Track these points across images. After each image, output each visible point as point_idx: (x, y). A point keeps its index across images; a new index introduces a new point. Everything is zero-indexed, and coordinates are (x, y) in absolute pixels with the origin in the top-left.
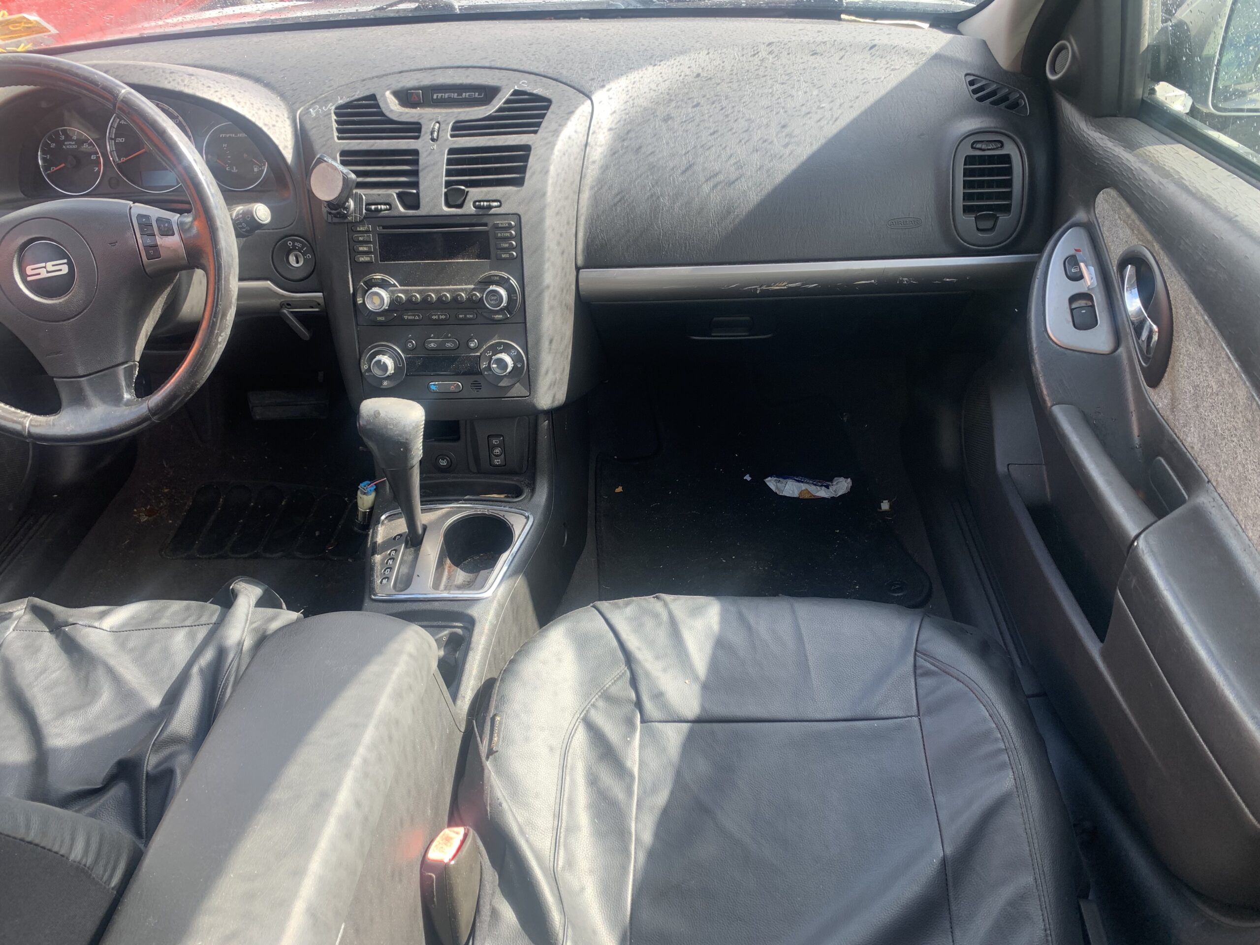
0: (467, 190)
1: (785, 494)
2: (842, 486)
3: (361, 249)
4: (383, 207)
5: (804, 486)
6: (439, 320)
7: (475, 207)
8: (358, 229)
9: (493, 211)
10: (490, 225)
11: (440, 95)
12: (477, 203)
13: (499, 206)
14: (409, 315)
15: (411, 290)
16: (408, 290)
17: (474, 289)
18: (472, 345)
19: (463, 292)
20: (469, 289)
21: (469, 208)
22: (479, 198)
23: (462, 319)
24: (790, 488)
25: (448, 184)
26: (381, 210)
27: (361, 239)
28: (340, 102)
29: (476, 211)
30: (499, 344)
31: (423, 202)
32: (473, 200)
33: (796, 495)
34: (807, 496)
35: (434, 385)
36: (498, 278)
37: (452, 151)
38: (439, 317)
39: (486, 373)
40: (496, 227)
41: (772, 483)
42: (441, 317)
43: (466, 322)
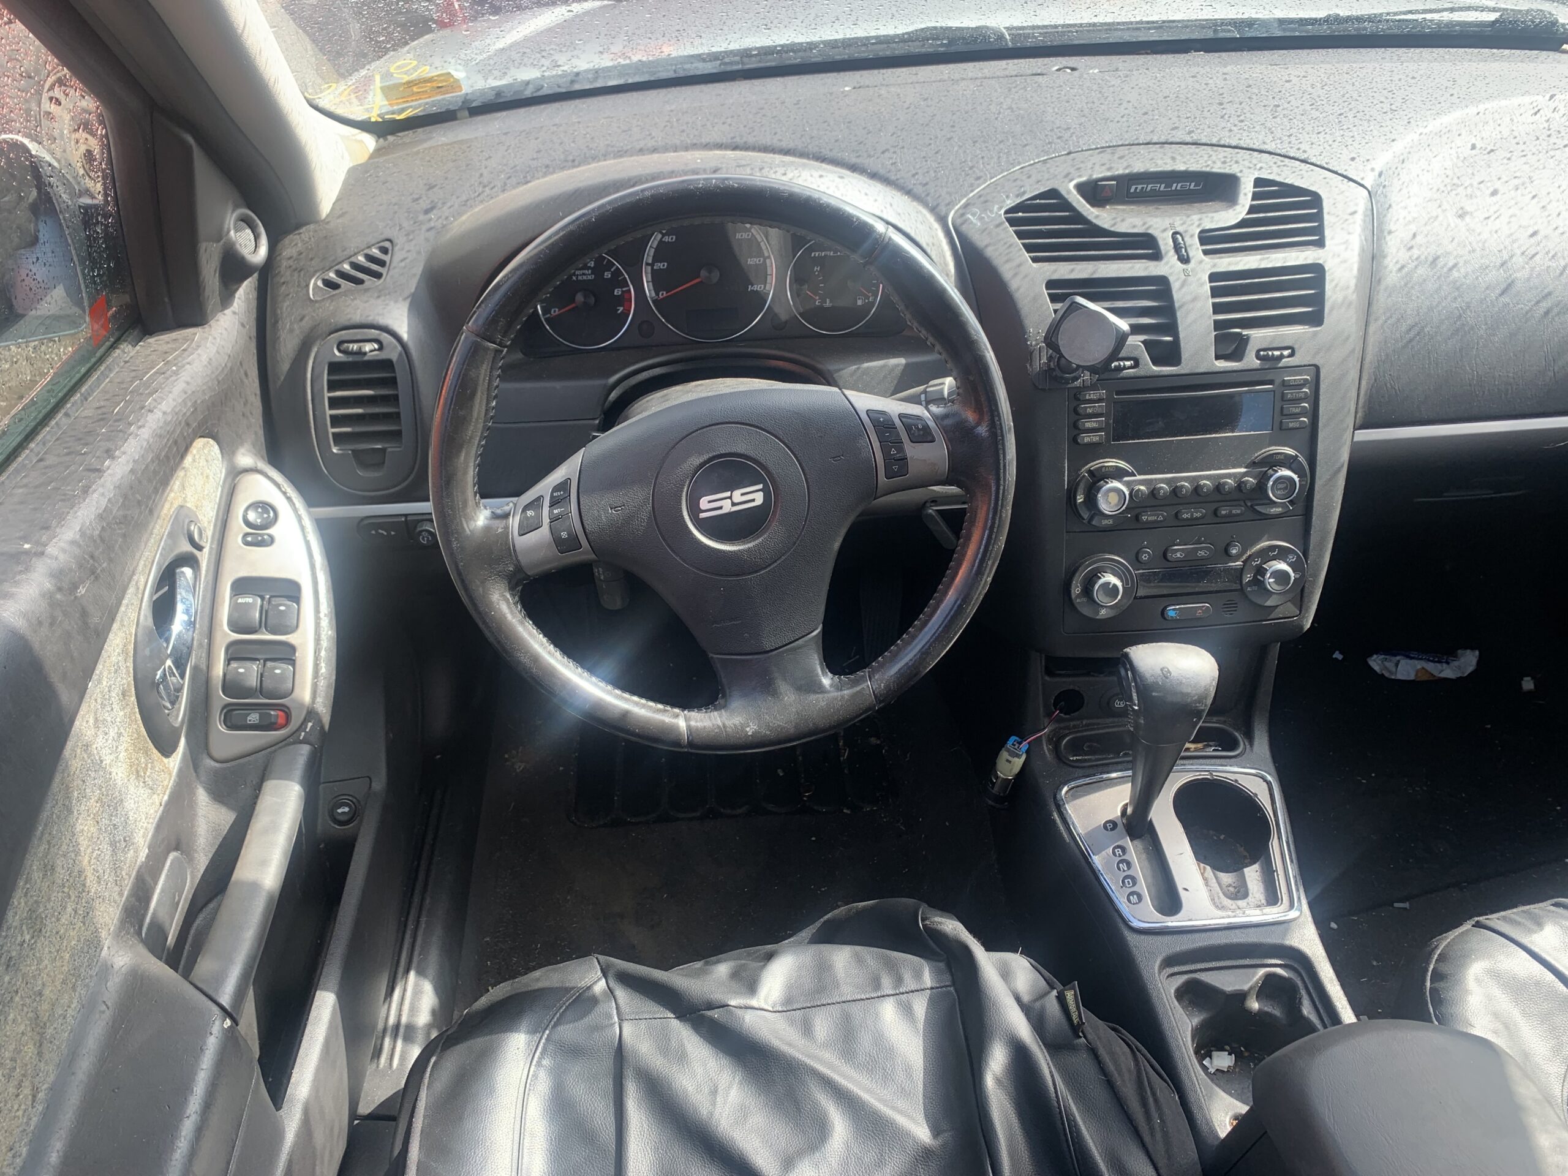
0: (1245, 332)
1: (1400, 677)
2: (1468, 662)
3: (1088, 425)
4: (1128, 363)
5: (1419, 665)
6: (1192, 519)
7: (1258, 357)
8: (1087, 397)
9: (1285, 362)
10: (1278, 382)
11: (1140, 187)
12: (1262, 353)
13: (1292, 355)
14: (1150, 515)
15: (1156, 479)
16: (1151, 480)
17: (1245, 474)
18: (1234, 552)
19: (1230, 478)
20: (1239, 473)
21: (1250, 361)
22: (1264, 346)
23: (1225, 516)
24: (1406, 669)
25: (1218, 325)
26: (1125, 368)
27: (1089, 411)
28: (1010, 203)
29: (1260, 364)
30: (1272, 548)
31: (1185, 355)
32: (1257, 348)
33: (1412, 677)
34: (1425, 678)
35: (1173, 610)
36: (1282, 457)
37: (1213, 277)
38: (1192, 515)
39: (1249, 589)
40: (1284, 384)
41: (1376, 663)
42: (1195, 515)
43: (1230, 519)
